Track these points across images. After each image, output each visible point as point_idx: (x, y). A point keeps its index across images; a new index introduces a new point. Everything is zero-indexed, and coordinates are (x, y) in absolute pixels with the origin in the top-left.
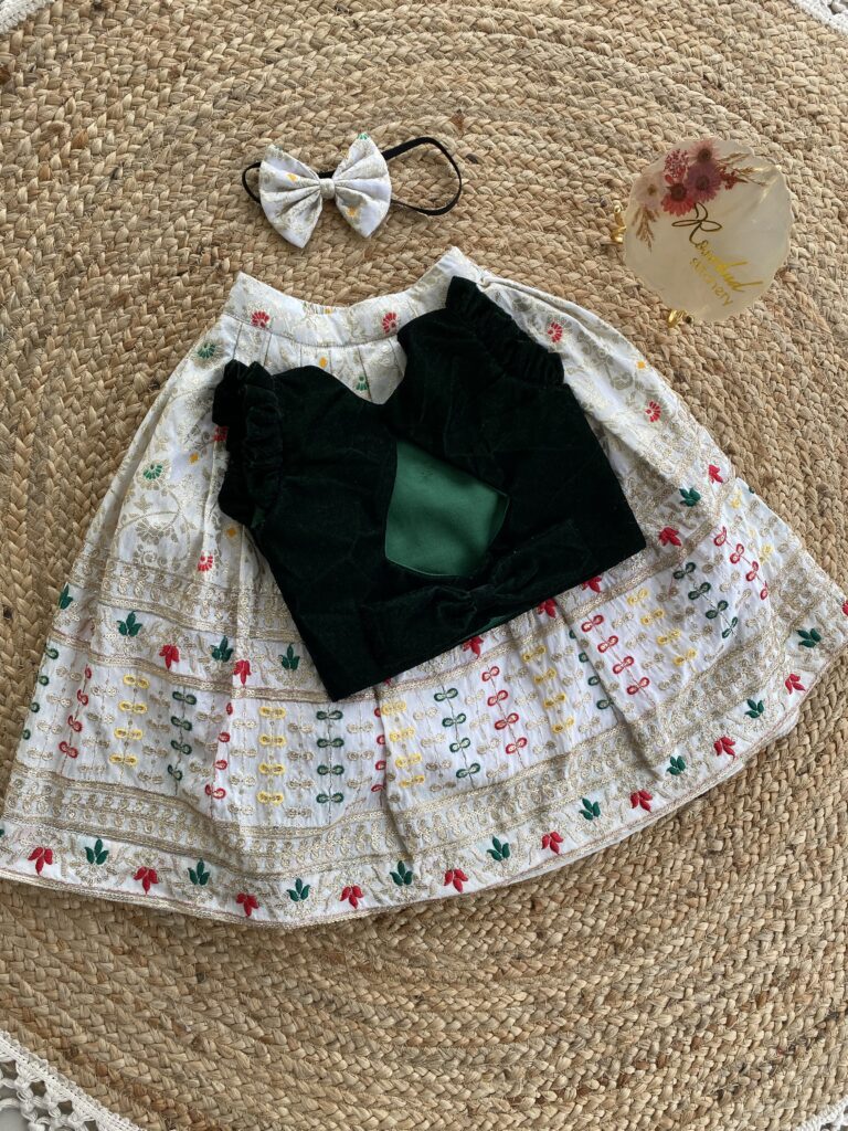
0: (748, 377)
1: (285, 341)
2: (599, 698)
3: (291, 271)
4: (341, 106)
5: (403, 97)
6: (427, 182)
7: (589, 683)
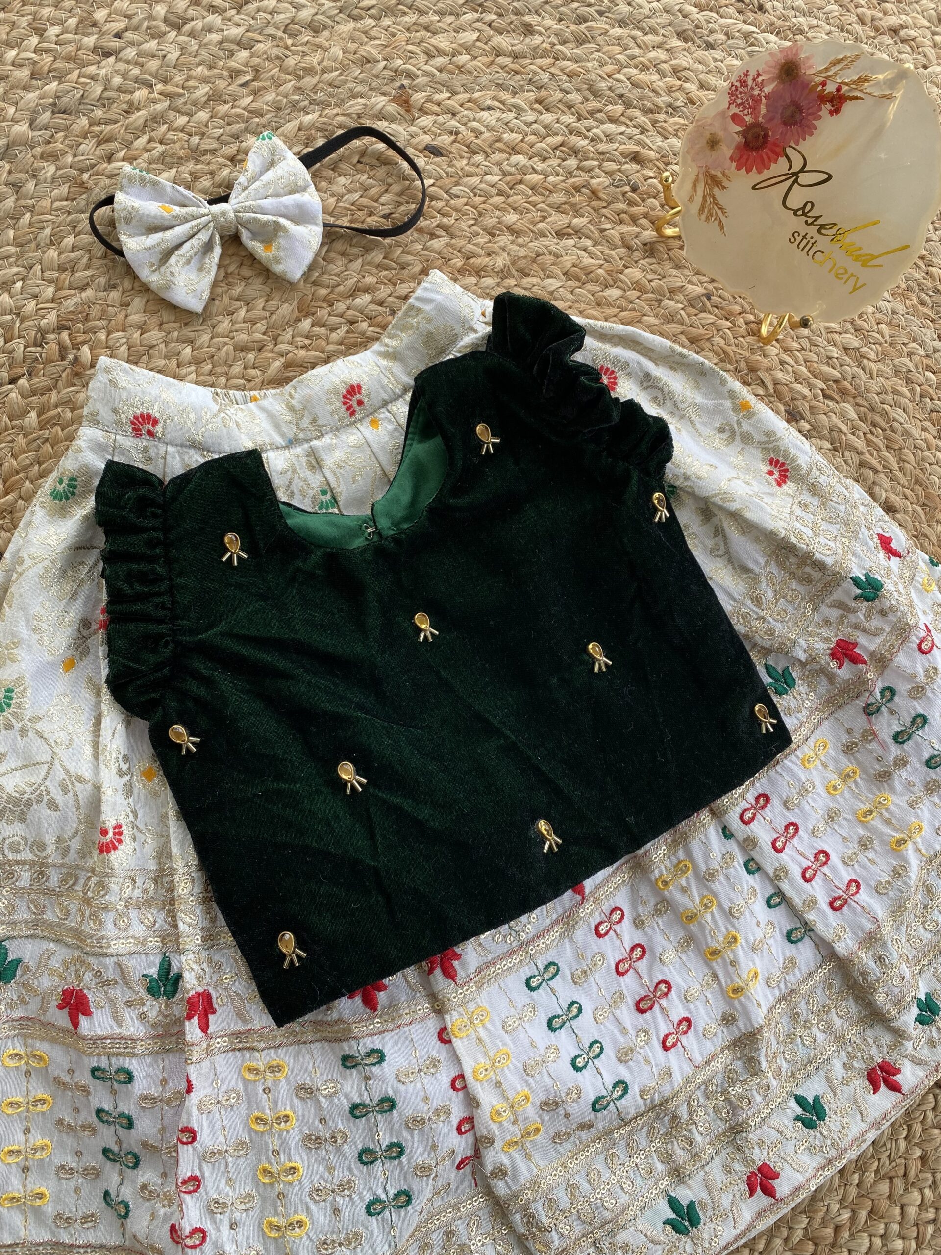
0: (889, 398)
1: (191, 452)
2: (787, 927)
3: (188, 350)
4: (226, 102)
5: (317, 78)
6: (373, 191)
7: (769, 905)
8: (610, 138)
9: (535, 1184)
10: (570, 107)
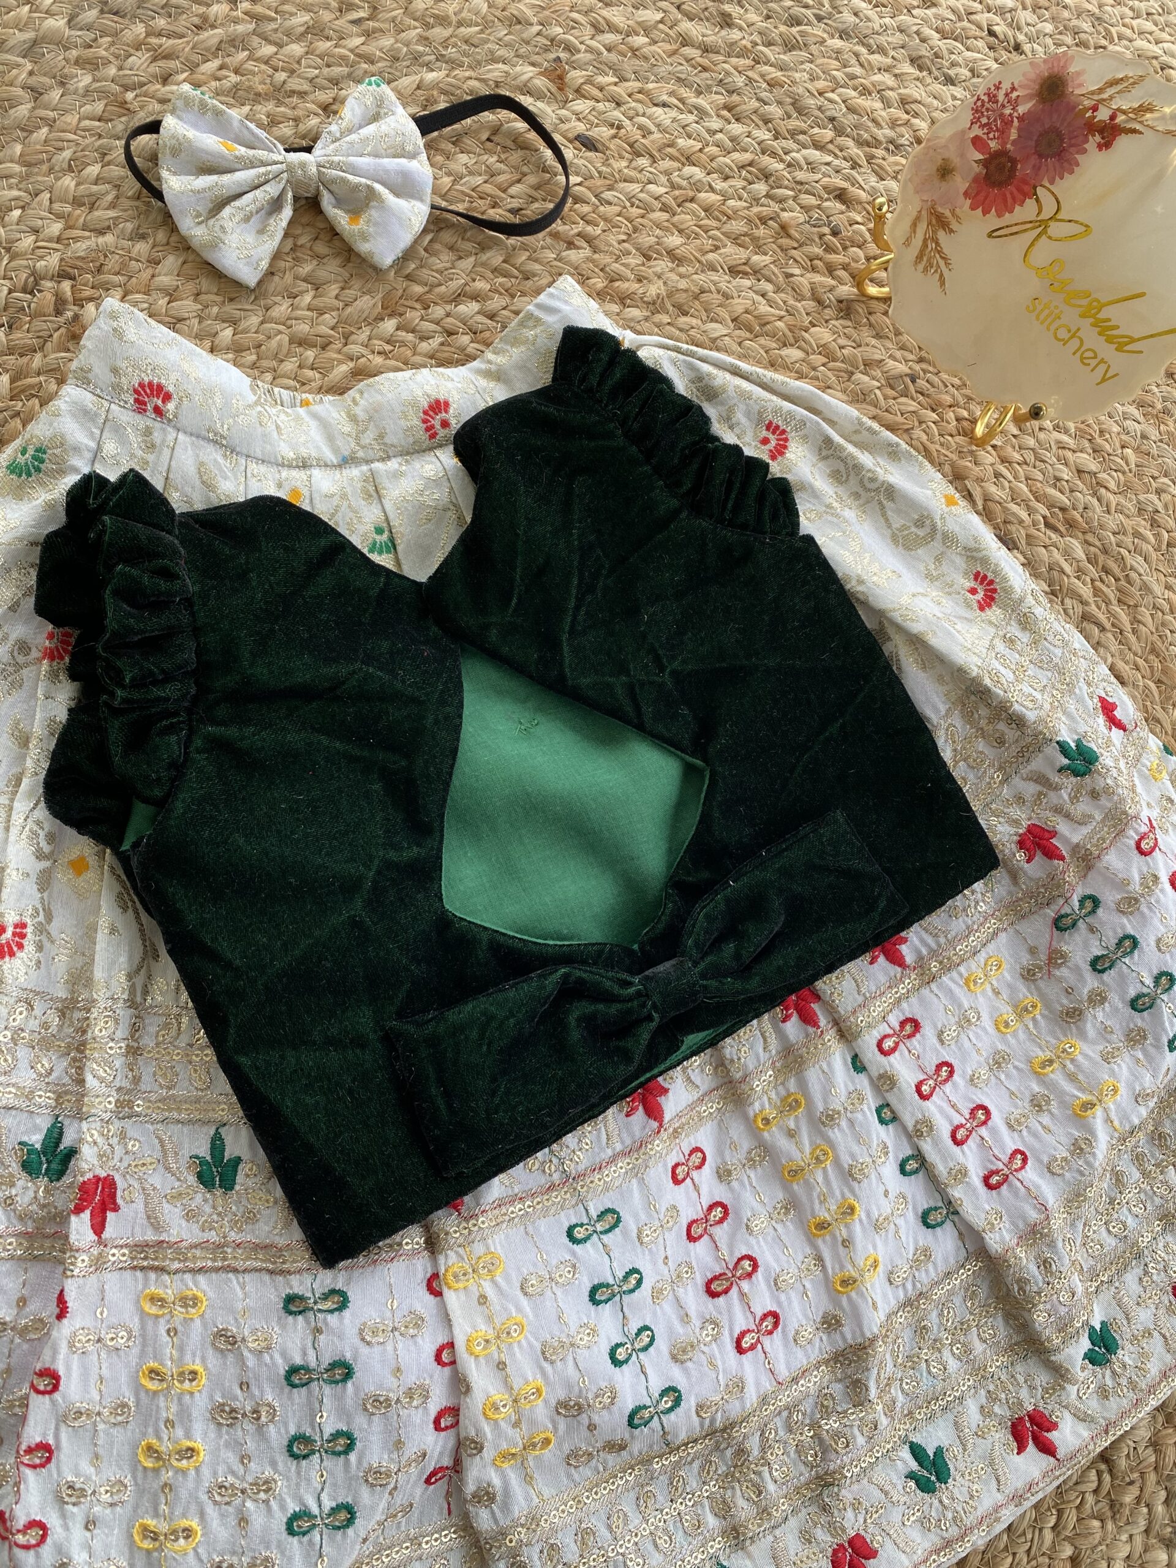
1: (211, 448)
2: (924, 1204)
3: (228, 332)
4: (327, 38)
5: (450, 30)
6: (501, 178)
7: (903, 1171)
8: (812, 166)
9: (534, 1519)
10: (766, 122)
